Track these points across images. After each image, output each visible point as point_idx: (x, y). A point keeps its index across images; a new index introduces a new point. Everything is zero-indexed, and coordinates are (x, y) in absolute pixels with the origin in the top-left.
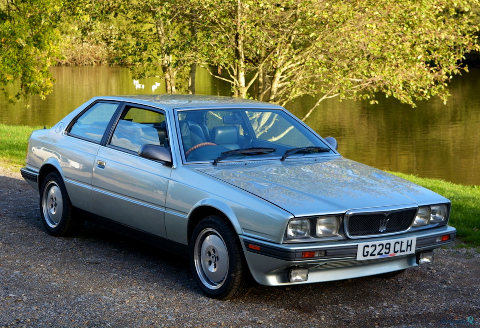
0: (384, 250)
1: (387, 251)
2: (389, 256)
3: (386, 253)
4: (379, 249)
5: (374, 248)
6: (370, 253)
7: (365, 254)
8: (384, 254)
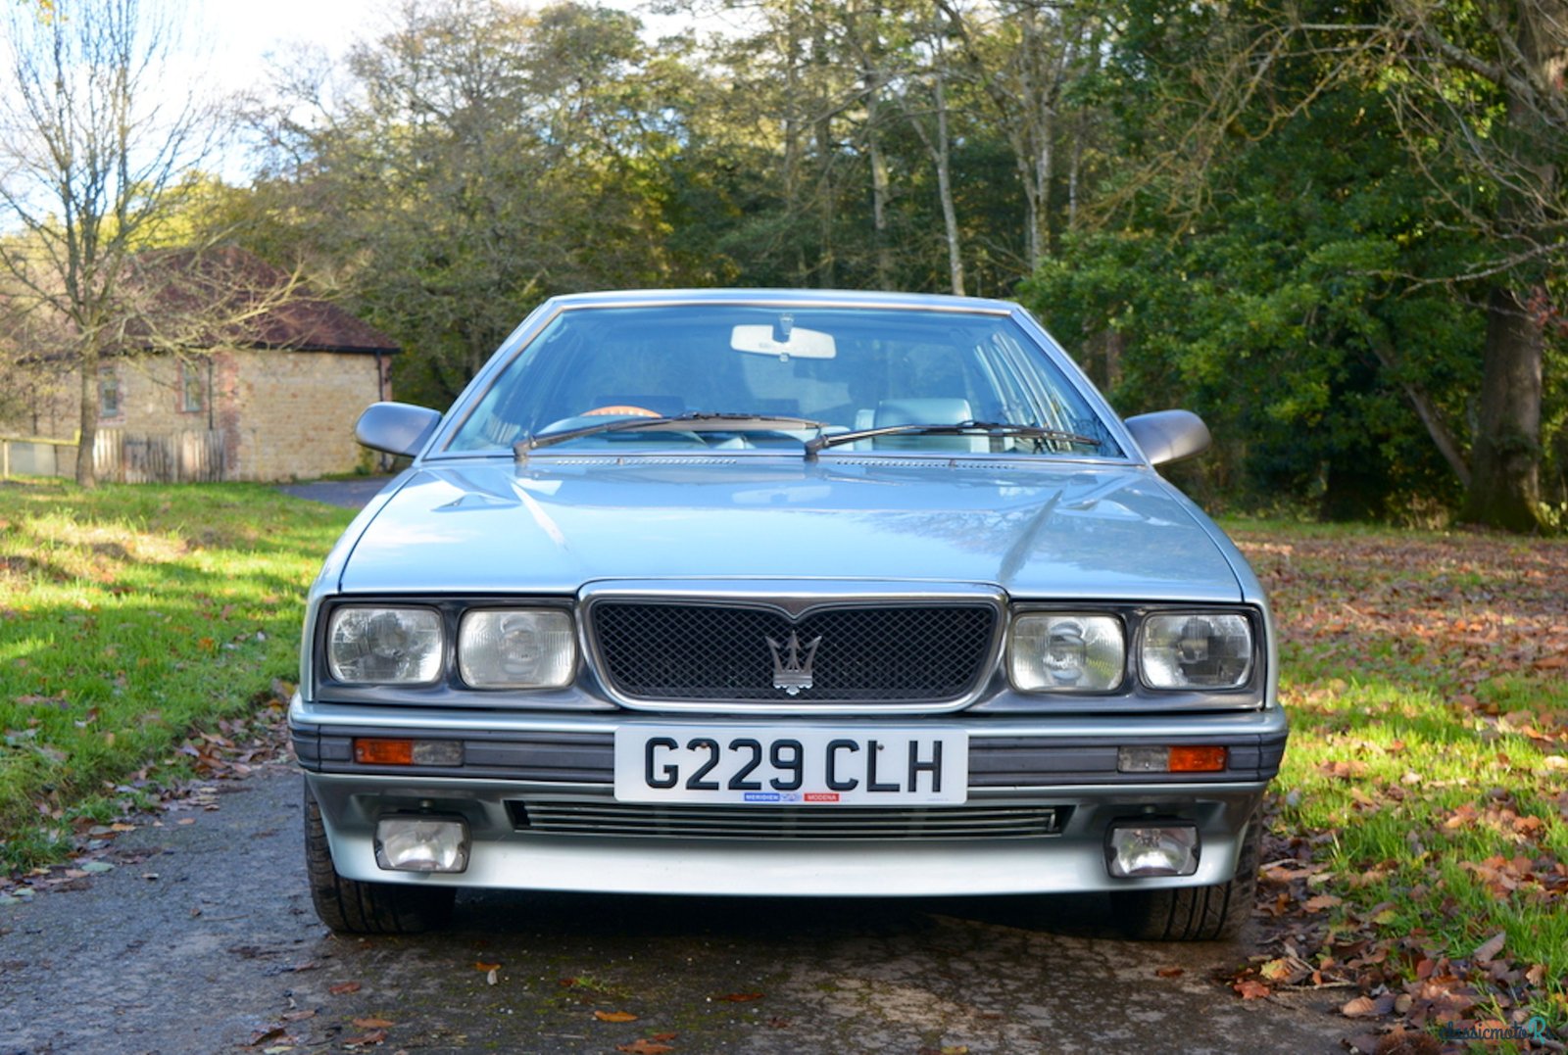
0: (765, 773)
1: (787, 776)
2: (802, 802)
3: (776, 784)
4: (732, 762)
5: (704, 755)
6: (684, 776)
7: (660, 776)
8: (767, 788)
